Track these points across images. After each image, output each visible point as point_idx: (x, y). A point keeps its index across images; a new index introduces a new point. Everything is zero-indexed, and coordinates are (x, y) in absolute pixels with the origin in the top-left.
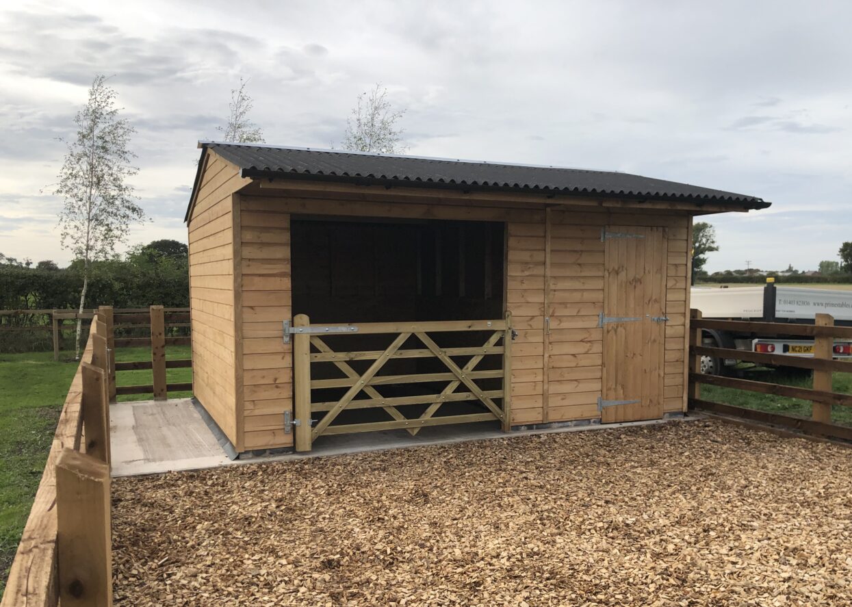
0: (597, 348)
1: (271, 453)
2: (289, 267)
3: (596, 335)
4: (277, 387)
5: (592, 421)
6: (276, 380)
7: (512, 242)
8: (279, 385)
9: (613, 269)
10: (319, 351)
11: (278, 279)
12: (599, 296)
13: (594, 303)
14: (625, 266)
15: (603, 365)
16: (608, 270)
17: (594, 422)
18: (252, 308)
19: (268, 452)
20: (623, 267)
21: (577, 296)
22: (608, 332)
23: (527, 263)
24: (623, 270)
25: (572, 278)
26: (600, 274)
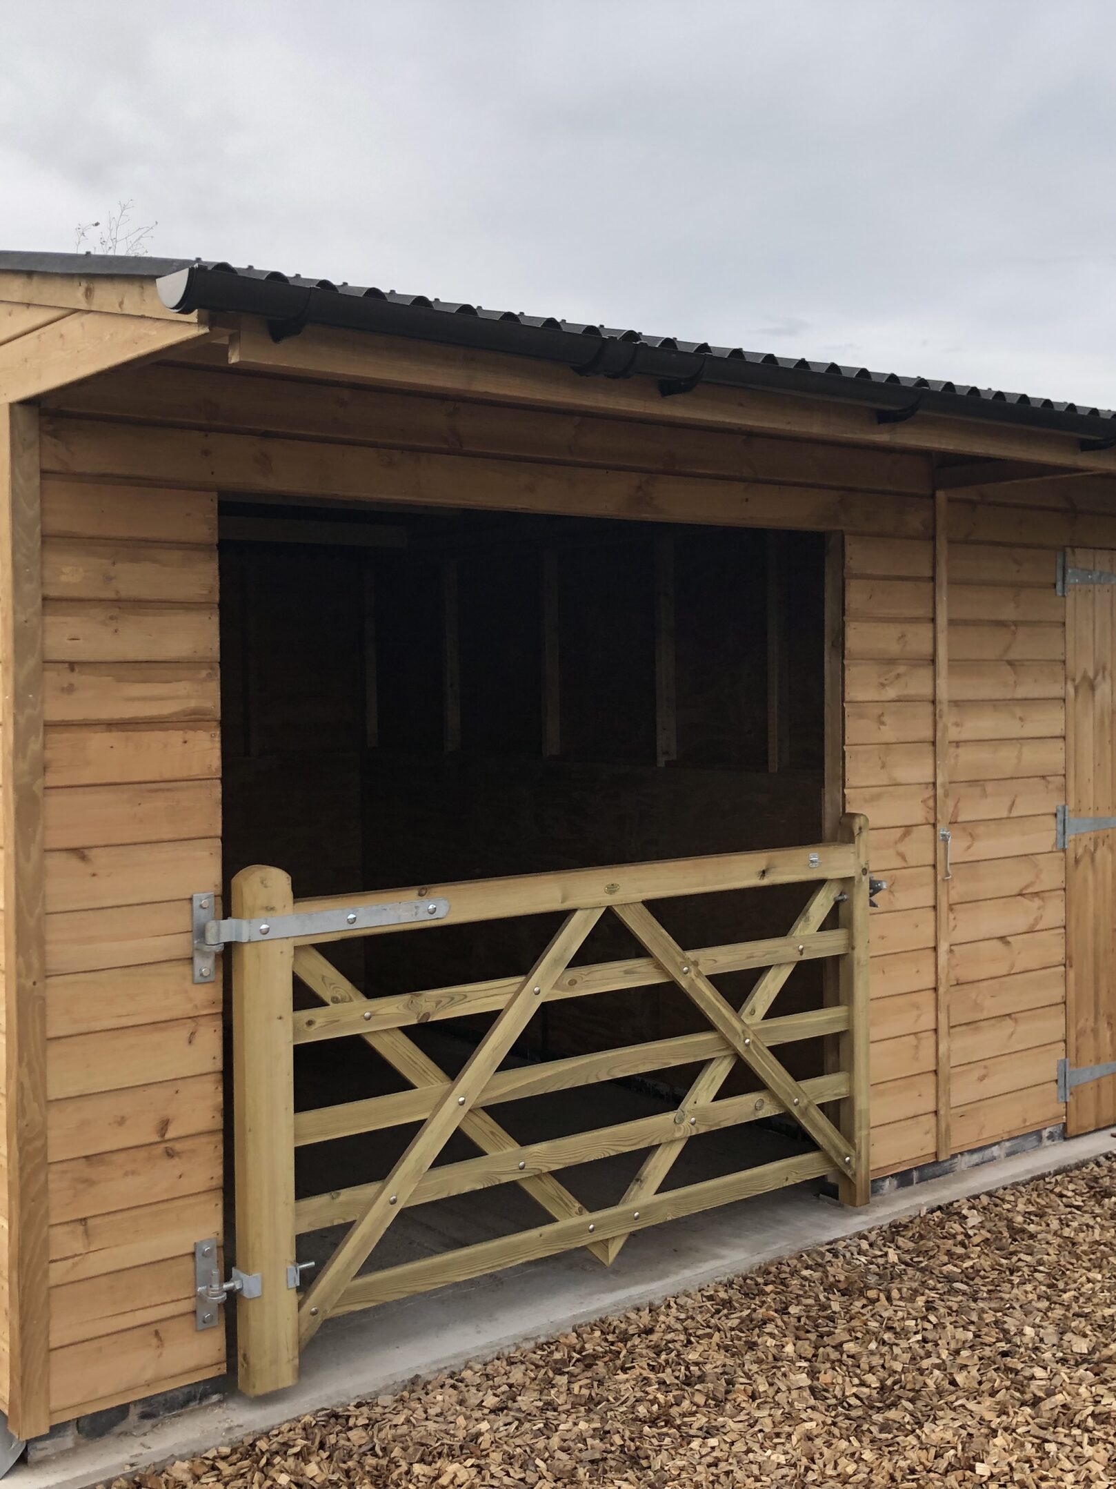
0: (1054, 912)
1: (145, 1416)
2: (214, 688)
3: (1052, 876)
4: (170, 1154)
5: (1045, 1134)
6: (164, 1125)
7: (856, 596)
8: (178, 1146)
9: (1085, 677)
10: (318, 1002)
11: (176, 737)
12: (1053, 756)
13: (1043, 777)
14: (1109, 667)
15: (1067, 963)
16: (1074, 680)
17: (1051, 1137)
18: (80, 853)
19: (134, 1412)
20: (1104, 669)
21: (1006, 759)
22: (1077, 861)
23: (891, 661)
24: (1104, 677)
25: (996, 704)
26: (1056, 690)
